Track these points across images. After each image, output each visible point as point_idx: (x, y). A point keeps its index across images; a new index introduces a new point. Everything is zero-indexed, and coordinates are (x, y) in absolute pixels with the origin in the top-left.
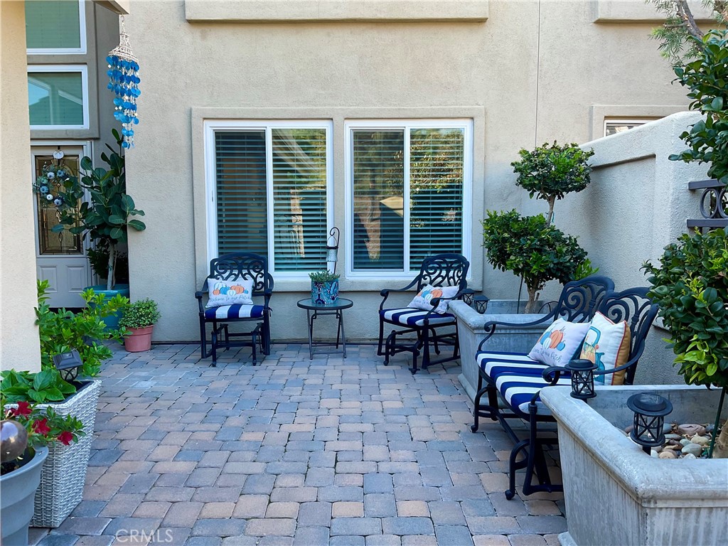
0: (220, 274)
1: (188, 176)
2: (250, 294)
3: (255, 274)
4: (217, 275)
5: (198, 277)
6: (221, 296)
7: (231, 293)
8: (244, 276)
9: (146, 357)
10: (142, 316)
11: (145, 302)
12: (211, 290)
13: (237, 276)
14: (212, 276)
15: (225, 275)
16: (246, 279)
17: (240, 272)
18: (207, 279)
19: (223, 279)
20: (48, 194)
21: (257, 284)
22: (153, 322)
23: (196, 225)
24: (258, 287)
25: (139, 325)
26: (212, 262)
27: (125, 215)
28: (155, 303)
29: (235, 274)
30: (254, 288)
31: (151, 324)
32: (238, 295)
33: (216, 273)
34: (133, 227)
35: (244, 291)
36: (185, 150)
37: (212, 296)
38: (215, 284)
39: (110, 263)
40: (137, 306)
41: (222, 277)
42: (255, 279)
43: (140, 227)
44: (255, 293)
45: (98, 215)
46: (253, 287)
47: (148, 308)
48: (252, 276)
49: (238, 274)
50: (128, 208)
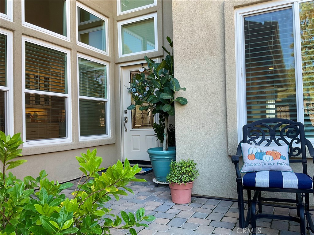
0: (253, 139)
1: (221, 57)
2: (287, 161)
3: (289, 140)
4: (250, 140)
5: (229, 142)
6: (256, 161)
7: (267, 159)
8: (277, 142)
9: (186, 212)
10: (183, 173)
11: (186, 161)
12: (246, 154)
13: (269, 142)
14: (244, 141)
15: (257, 141)
16: (279, 145)
17: (273, 137)
18: (240, 144)
19: (256, 144)
20: (136, 92)
21: (292, 150)
22: (192, 179)
23: (227, 97)
24: (294, 153)
25: (181, 181)
26: (244, 128)
27: (172, 93)
28: (194, 162)
29: (268, 140)
30: (290, 154)
31: (191, 181)
32: (276, 161)
33: (248, 139)
34: (178, 102)
35: (281, 157)
36: (219, 37)
37: (247, 160)
38: (249, 149)
39: (165, 132)
40: (180, 165)
41: (255, 142)
42: (290, 145)
43: (183, 102)
44: (292, 159)
45: (156, 96)
46: (288, 153)
47: (189, 167)
48: (287, 142)
49: (271, 140)
50: (175, 87)
